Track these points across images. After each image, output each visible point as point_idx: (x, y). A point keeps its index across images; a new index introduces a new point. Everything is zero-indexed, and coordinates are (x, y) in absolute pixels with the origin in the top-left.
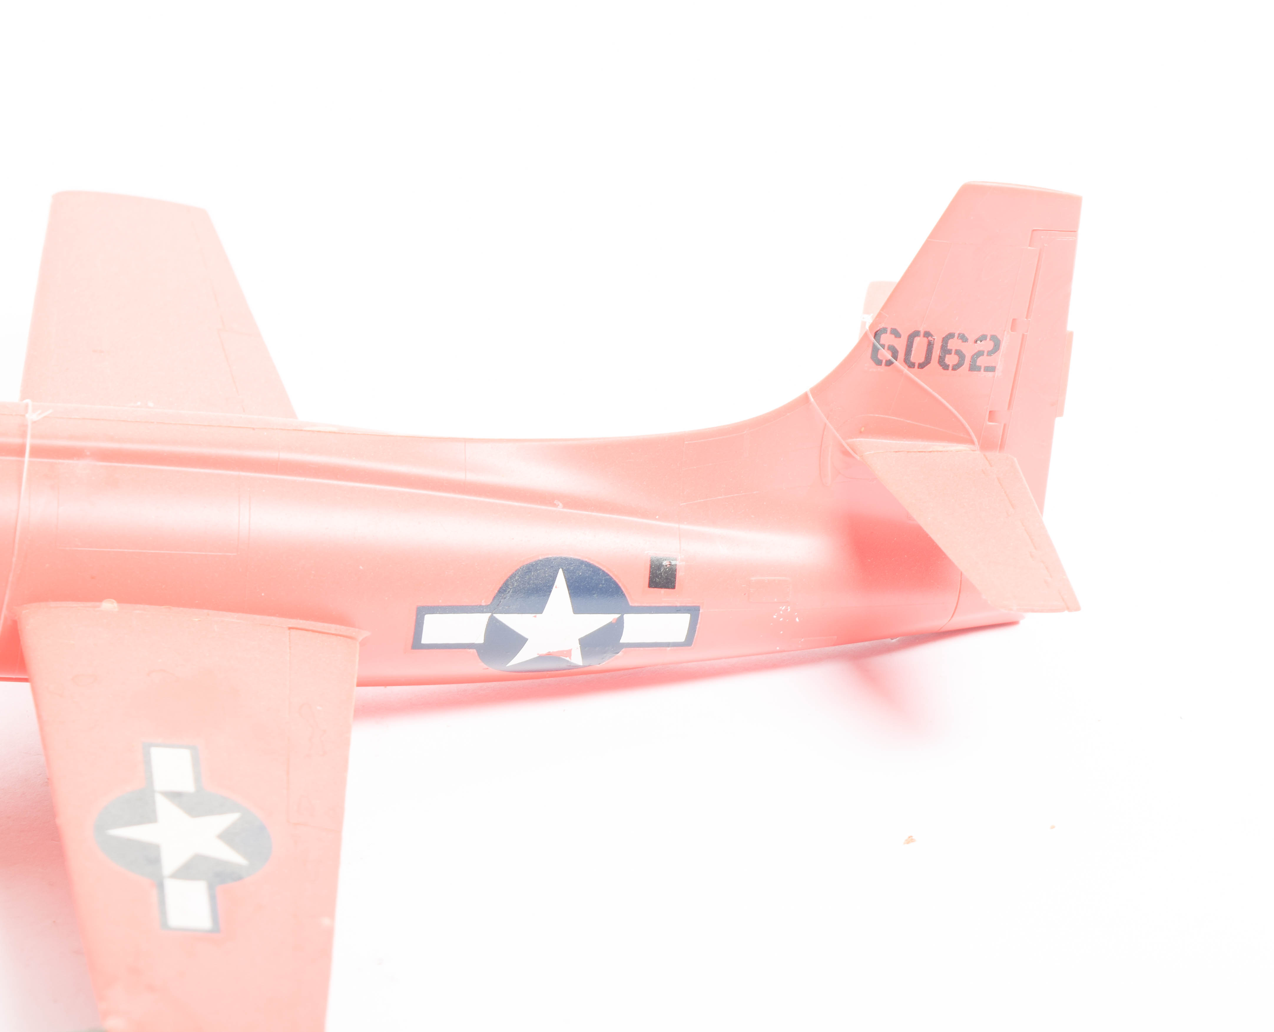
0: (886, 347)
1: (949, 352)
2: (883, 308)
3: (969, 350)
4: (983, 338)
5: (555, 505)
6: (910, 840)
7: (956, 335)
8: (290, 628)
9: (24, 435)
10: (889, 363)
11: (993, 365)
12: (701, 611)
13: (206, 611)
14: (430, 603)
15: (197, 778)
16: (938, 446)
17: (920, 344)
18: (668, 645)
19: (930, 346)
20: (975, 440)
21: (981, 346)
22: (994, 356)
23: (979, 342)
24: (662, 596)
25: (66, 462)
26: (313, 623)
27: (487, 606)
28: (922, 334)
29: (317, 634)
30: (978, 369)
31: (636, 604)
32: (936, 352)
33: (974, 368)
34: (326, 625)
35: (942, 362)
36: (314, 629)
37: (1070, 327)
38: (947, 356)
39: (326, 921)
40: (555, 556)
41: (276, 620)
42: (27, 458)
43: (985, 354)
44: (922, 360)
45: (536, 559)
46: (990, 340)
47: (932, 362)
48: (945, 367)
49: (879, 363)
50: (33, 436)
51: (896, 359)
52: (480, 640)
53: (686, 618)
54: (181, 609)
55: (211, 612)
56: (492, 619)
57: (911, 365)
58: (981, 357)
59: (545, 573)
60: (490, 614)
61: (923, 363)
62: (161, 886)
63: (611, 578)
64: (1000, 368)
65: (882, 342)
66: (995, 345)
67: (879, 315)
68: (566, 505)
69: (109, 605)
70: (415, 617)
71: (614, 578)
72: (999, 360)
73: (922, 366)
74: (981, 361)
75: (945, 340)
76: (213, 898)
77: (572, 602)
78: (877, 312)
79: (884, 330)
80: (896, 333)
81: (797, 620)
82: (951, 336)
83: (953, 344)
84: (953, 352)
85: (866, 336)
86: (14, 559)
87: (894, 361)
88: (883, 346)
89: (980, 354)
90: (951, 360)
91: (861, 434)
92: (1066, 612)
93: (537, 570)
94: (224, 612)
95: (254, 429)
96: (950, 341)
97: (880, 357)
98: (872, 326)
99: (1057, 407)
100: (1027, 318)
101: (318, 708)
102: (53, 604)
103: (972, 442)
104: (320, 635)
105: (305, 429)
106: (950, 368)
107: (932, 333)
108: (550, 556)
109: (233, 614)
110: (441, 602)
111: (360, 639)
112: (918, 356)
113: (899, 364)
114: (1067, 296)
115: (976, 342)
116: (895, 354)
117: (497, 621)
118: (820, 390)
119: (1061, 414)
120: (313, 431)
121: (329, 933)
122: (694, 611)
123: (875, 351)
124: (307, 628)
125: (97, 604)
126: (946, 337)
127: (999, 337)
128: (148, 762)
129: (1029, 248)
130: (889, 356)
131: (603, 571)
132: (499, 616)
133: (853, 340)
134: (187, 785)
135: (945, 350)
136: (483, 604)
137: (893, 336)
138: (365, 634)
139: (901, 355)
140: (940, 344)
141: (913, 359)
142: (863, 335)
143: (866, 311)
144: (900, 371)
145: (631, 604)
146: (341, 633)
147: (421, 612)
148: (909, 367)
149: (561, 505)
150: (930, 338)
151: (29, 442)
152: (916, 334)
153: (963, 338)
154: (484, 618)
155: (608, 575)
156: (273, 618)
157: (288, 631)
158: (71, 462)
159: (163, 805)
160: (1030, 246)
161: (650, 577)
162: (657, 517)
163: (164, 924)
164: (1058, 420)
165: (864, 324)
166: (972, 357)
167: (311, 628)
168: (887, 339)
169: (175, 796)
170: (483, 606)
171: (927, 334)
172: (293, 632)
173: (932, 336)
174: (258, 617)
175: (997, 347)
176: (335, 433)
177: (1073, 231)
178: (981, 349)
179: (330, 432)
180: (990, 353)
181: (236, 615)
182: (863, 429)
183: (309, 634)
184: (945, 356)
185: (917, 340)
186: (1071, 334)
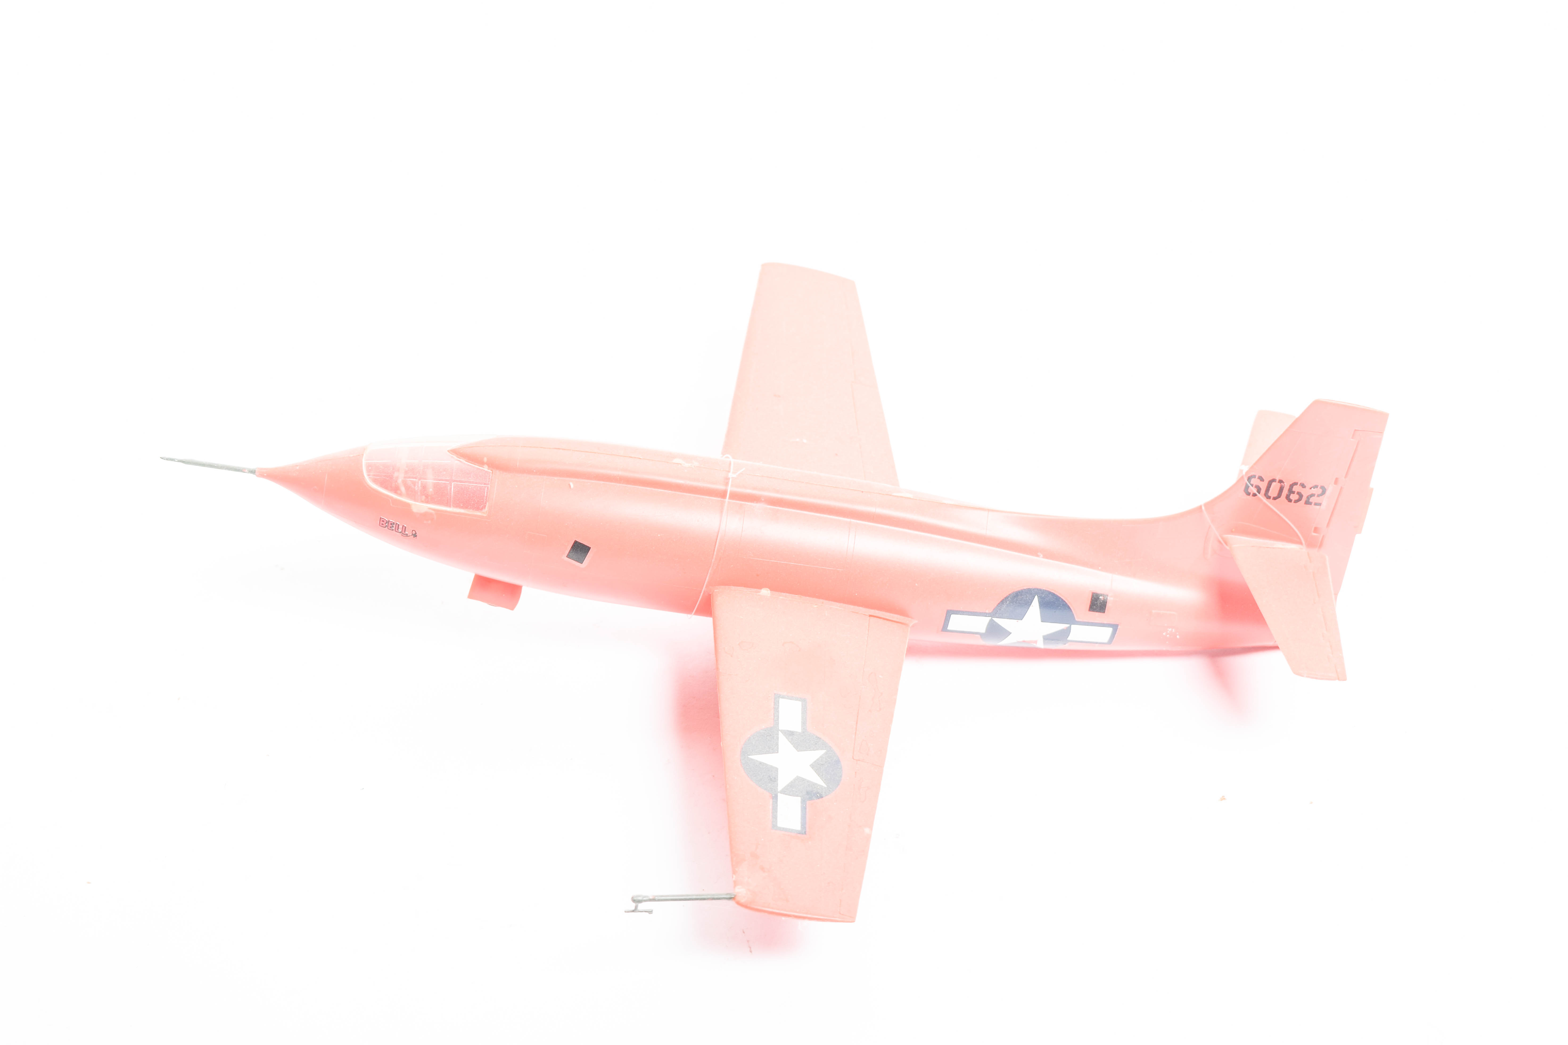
0: (1254, 486)
1: (1294, 493)
2: (1255, 464)
3: (1305, 493)
4: (1316, 487)
5: (1038, 556)
6: (1223, 798)
7: (1299, 484)
8: (870, 616)
9: (727, 484)
10: (1254, 495)
11: (1320, 502)
12: (1119, 627)
13: (822, 600)
14: (955, 609)
15: (804, 723)
16: (1279, 545)
17: (1275, 487)
18: (1097, 643)
19: (1281, 489)
20: (1303, 542)
21: (1313, 491)
22: (1320, 497)
23: (1312, 489)
24: (1096, 616)
25: (749, 504)
26: (884, 613)
27: (989, 613)
28: (1277, 481)
29: (886, 621)
30: (1310, 504)
31: (1080, 620)
32: (1285, 492)
33: (1308, 503)
34: (892, 614)
35: (1288, 498)
36: (885, 617)
37: (1372, 485)
38: (1292, 495)
39: (867, 830)
40: (1034, 587)
41: (862, 610)
42: (727, 500)
43: (1316, 495)
44: (1276, 495)
45: (1022, 588)
46: (1320, 488)
47: (1282, 497)
48: (1290, 501)
49: (1249, 494)
50: (732, 486)
51: (1259, 493)
52: (983, 631)
53: (1110, 630)
54: (807, 597)
55: (825, 601)
56: (991, 620)
57: (1269, 498)
58: (1313, 497)
59: (1026, 597)
60: (990, 618)
61: (1276, 497)
62: (775, 798)
63: (1066, 604)
64: (1324, 504)
65: (1252, 483)
66: (1323, 492)
67: (1252, 467)
68: (1045, 557)
69: (765, 592)
70: (945, 615)
71: (1068, 604)
72: (1324, 500)
73: (1275, 499)
74: (1311, 500)
75: (1292, 486)
76: (804, 809)
77: (1041, 613)
78: (1251, 465)
79: (1254, 476)
80: (1261, 479)
81: (1178, 637)
82: (1296, 484)
83: (1295, 488)
84: (1296, 493)
85: (1242, 478)
86: (713, 560)
87: (1258, 494)
88: (1252, 485)
89: (1312, 495)
90: (1294, 497)
91: (1232, 532)
92: (1337, 681)
93: (1022, 595)
94: (833, 602)
95: (862, 492)
96: (1295, 487)
97: (1249, 491)
98: (1247, 473)
99: (1358, 529)
100: (1345, 477)
101: (880, 676)
102: (733, 588)
103: (1301, 543)
104: (888, 621)
105: (893, 494)
106: (1293, 501)
107: (1284, 481)
108: (1031, 587)
109: (837, 603)
110: (961, 609)
111: (911, 625)
112: (1273, 492)
113: (1261, 496)
114: (1373, 468)
115: (1311, 489)
116: (1259, 491)
117: (994, 622)
118: (1210, 505)
119: (1360, 533)
120: (897, 496)
121: (868, 838)
122: (1115, 627)
123: (1247, 487)
124: (880, 616)
125: (759, 590)
126: (1293, 484)
127: (1326, 487)
128: (776, 709)
129: (1352, 439)
130: (1255, 491)
131: (1062, 599)
132: (995, 619)
133: (1233, 480)
134: (798, 728)
135: (1291, 491)
136: (987, 612)
137: (1259, 480)
138: (915, 622)
139: (1263, 491)
140: (1288, 488)
141: (1269, 494)
142: (1240, 477)
143: (1244, 463)
144: (1260, 500)
145: (1076, 620)
146: (900, 621)
147: (949, 613)
148: (1267, 498)
149: (1042, 556)
150: (1282, 484)
151: (729, 489)
152: (1274, 480)
153: (1303, 486)
154: (987, 620)
155: (1065, 602)
156: (861, 608)
157: (869, 618)
158: (752, 504)
159: (783, 740)
160: (1352, 438)
161: (1090, 605)
162: (1100, 568)
163: (774, 826)
164: (1357, 536)
165: (1241, 471)
166: (1308, 497)
167: (883, 616)
168: (1255, 481)
169: (790, 734)
170: (987, 613)
171: (1281, 481)
172: (872, 619)
173: (1283, 482)
174: (852, 607)
175: (1324, 491)
176: (910, 498)
177: (1381, 433)
178: (1314, 493)
179: (908, 498)
180: (1318, 496)
181: (839, 604)
182: (1233, 530)
183: (881, 621)
184: (1290, 495)
185: (1274, 484)
186: (1372, 489)
